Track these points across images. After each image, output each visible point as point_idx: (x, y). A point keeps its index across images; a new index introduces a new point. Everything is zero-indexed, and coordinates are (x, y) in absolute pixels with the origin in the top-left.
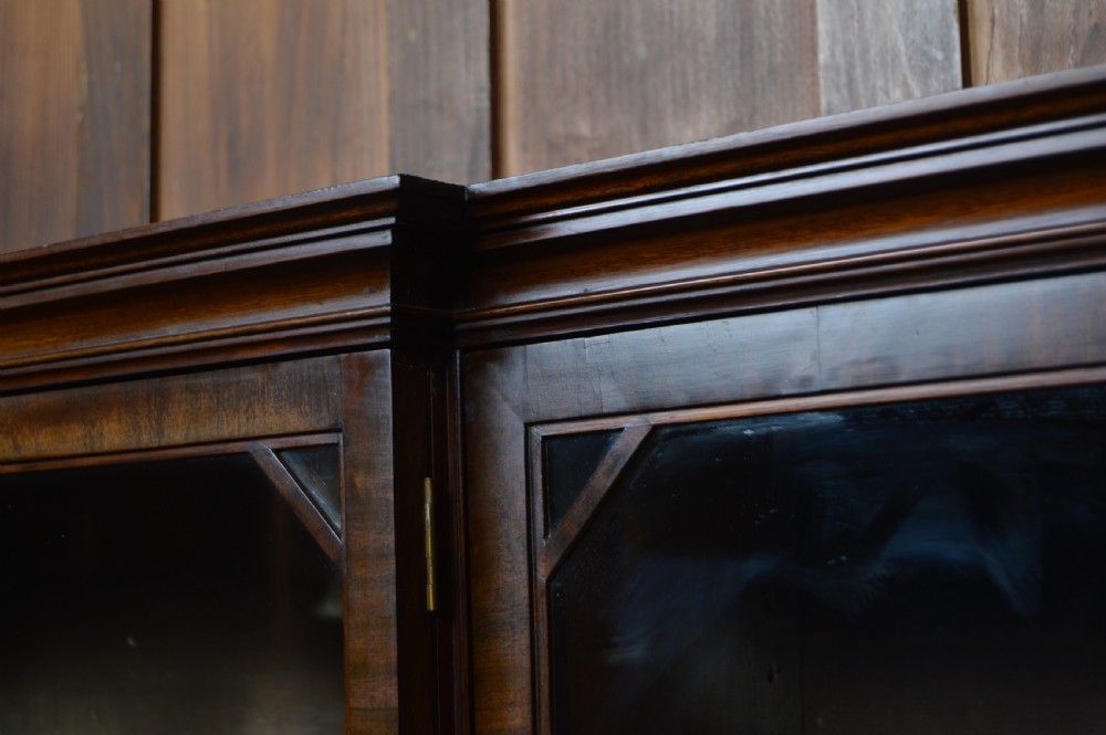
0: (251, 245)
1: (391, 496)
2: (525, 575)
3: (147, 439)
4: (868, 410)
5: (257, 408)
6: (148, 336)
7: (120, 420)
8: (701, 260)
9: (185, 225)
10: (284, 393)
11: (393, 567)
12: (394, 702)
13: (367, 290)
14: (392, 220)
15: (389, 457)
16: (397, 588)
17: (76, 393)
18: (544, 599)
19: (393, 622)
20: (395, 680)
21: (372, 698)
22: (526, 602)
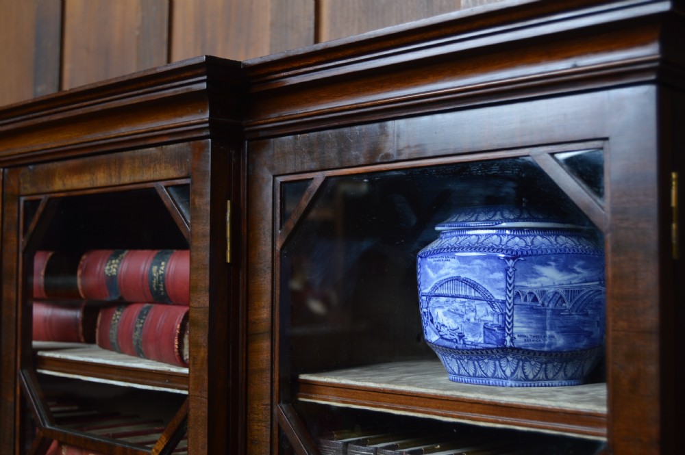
0: (150, 89)
1: (209, 208)
2: (270, 247)
3: (114, 181)
4: (416, 170)
5: (158, 167)
6: (113, 133)
7: (104, 172)
8: (345, 97)
9: (121, 80)
10: (168, 160)
11: (209, 241)
12: (207, 304)
13: (200, 111)
14: (205, 77)
15: (209, 190)
16: (210, 251)
17: (87, 159)
18: (279, 259)
19: (208, 267)
20: (208, 294)
21: (199, 302)
22: (270, 260)
